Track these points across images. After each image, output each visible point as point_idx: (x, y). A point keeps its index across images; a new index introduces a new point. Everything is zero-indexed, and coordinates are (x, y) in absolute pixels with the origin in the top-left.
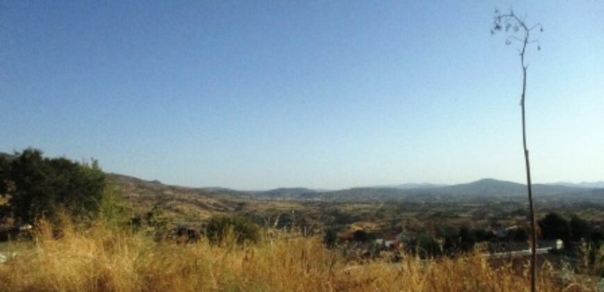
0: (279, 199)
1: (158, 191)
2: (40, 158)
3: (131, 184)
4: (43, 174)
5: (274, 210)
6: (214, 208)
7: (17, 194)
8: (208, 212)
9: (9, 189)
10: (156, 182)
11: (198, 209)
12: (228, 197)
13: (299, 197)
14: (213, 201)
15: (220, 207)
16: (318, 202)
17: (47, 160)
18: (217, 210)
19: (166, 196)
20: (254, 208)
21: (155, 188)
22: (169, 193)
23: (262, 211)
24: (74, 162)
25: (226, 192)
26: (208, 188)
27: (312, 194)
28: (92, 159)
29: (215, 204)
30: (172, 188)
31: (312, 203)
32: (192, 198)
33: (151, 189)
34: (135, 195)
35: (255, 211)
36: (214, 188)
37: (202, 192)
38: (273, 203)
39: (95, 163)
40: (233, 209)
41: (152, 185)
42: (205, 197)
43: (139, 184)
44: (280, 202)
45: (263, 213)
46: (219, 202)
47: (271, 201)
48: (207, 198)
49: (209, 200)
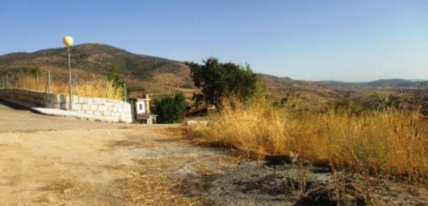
0: (379, 88)
1: (289, 85)
2: (218, 63)
3: (271, 80)
4: (220, 73)
5: (376, 96)
6: (328, 95)
7: (206, 87)
8: (324, 98)
9: (202, 84)
10: (287, 78)
11: (317, 97)
12: (339, 88)
13: (396, 86)
14: (328, 90)
15: (333, 94)
16: (413, 90)
17: (221, 64)
18: (331, 97)
19: (294, 87)
20: (360, 95)
21: (287, 82)
22: (295, 85)
23: (366, 97)
24: (237, 65)
25: (337, 83)
26: (323, 82)
27: (408, 83)
28: (246, 63)
29: (329, 93)
30: (298, 82)
31: (407, 91)
32: (312, 89)
33: (284, 83)
34: (273, 87)
35: (360, 97)
36: (329, 81)
37: (320, 84)
38: (375, 91)
39: (248, 67)
40: (343, 96)
41: (285, 80)
42: (321, 88)
43: (276, 80)
44: (380, 90)
45: (366, 99)
46: (332, 92)
47: (374, 89)
48: (323, 89)
49: (325, 89)
